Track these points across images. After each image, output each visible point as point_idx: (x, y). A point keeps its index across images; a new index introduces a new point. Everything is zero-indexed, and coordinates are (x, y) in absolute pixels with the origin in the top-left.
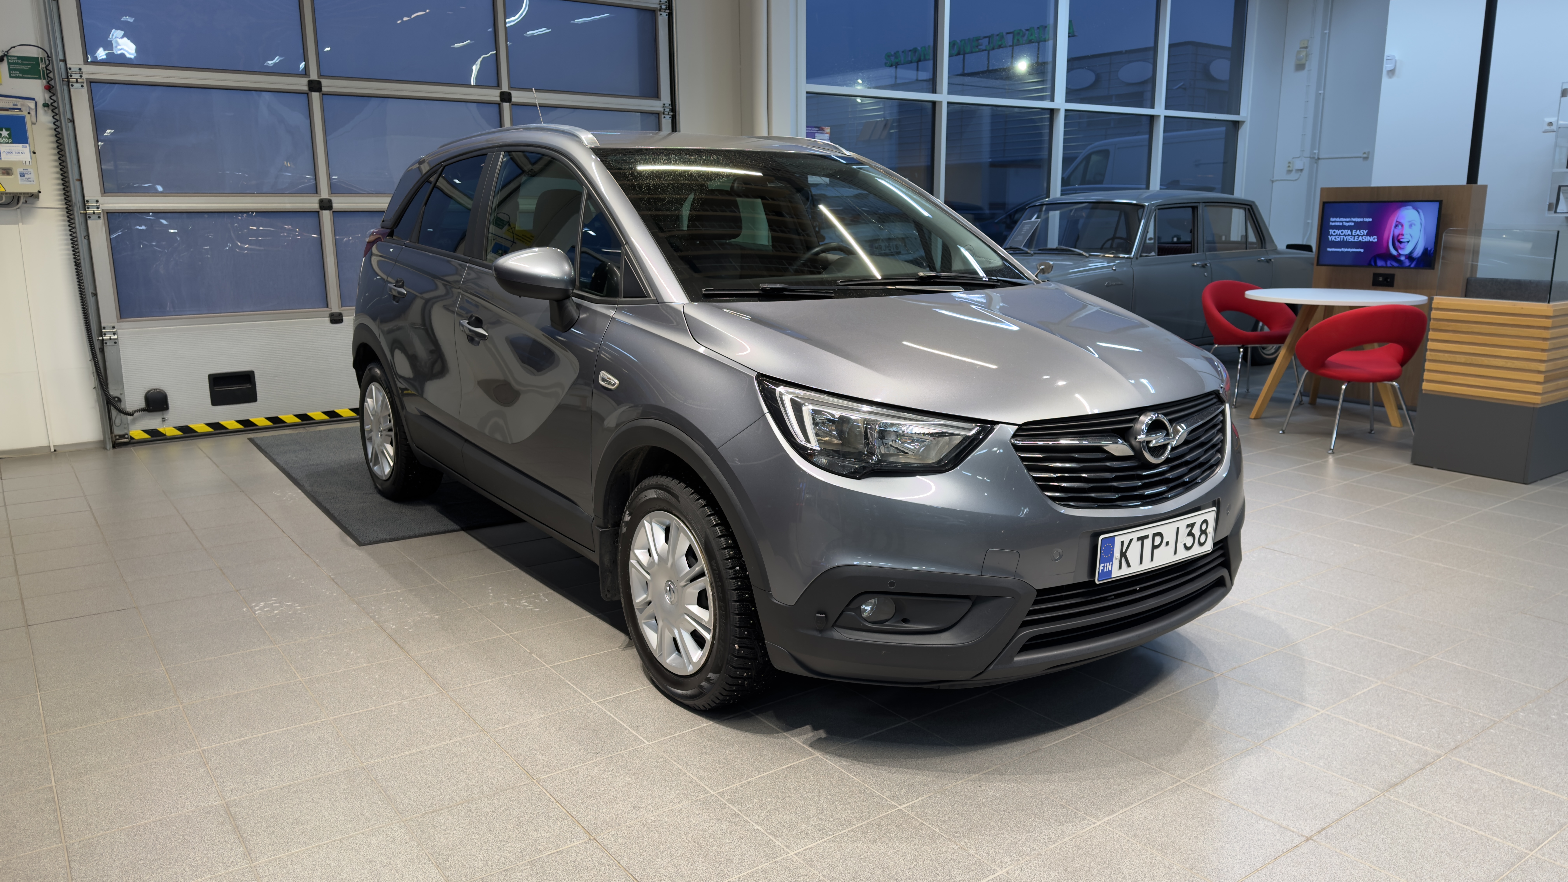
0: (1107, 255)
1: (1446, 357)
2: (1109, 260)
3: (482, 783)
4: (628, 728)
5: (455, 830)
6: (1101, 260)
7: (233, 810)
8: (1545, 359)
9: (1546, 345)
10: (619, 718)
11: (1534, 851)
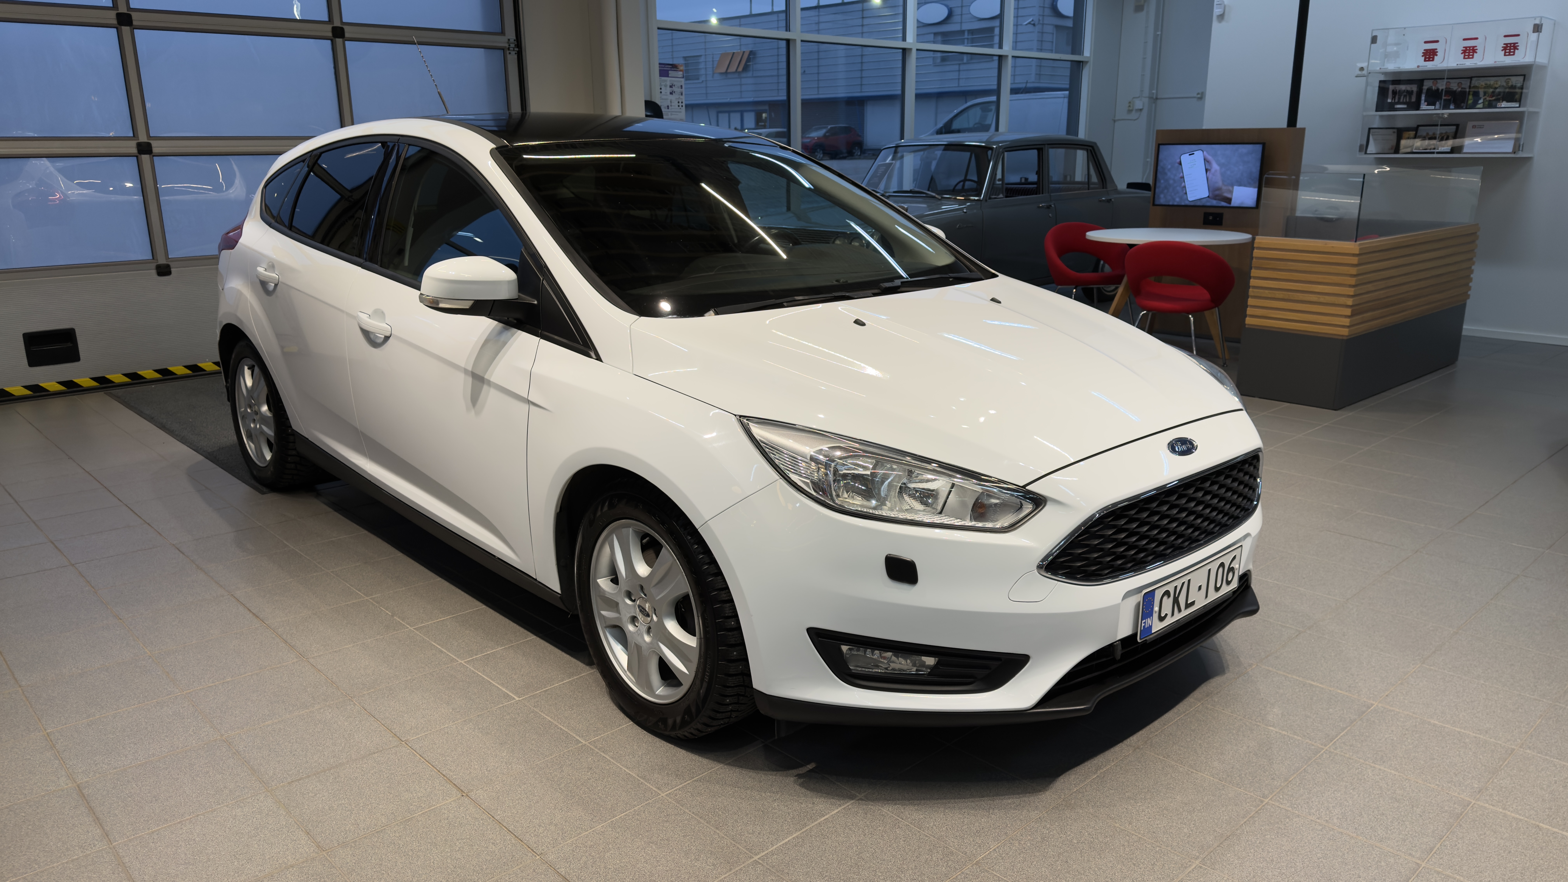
0: (958, 198)
1: (1267, 293)
2: (961, 202)
3: (349, 748)
4: (497, 685)
5: (324, 796)
6: (952, 203)
7: (85, 791)
8: (1352, 294)
9: (1352, 281)
10: (487, 676)
11: (1328, 746)
